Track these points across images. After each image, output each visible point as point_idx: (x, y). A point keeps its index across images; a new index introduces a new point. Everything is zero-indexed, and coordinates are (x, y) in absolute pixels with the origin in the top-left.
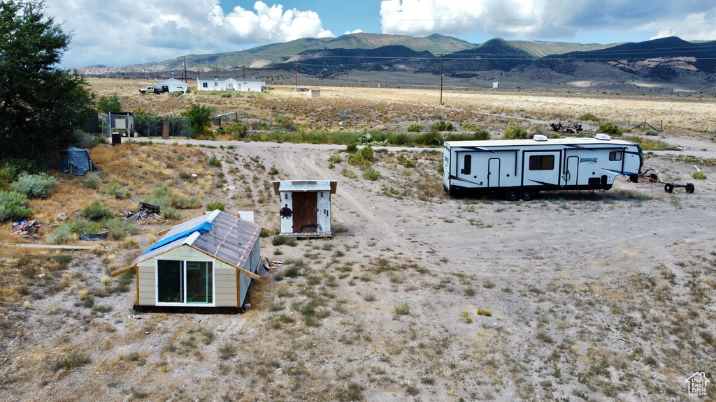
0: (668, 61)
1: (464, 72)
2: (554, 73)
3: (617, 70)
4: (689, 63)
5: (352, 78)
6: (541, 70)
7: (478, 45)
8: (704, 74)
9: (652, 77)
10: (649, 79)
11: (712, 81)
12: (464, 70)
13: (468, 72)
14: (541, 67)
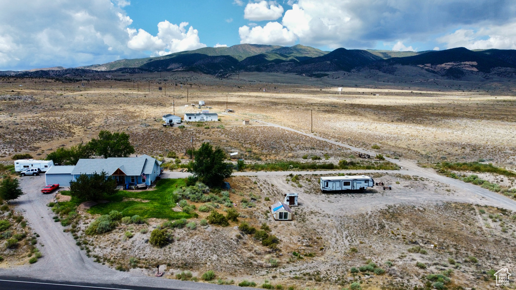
0: (458, 65)
1: (319, 72)
2: (381, 73)
3: (424, 71)
4: (473, 66)
5: (241, 78)
6: (372, 71)
7: (328, 52)
8: (483, 74)
9: (448, 76)
10: (445, 77)
11: (487, 79)
12: (318, 70)
13: (321, 73)
14: (372, 69)
